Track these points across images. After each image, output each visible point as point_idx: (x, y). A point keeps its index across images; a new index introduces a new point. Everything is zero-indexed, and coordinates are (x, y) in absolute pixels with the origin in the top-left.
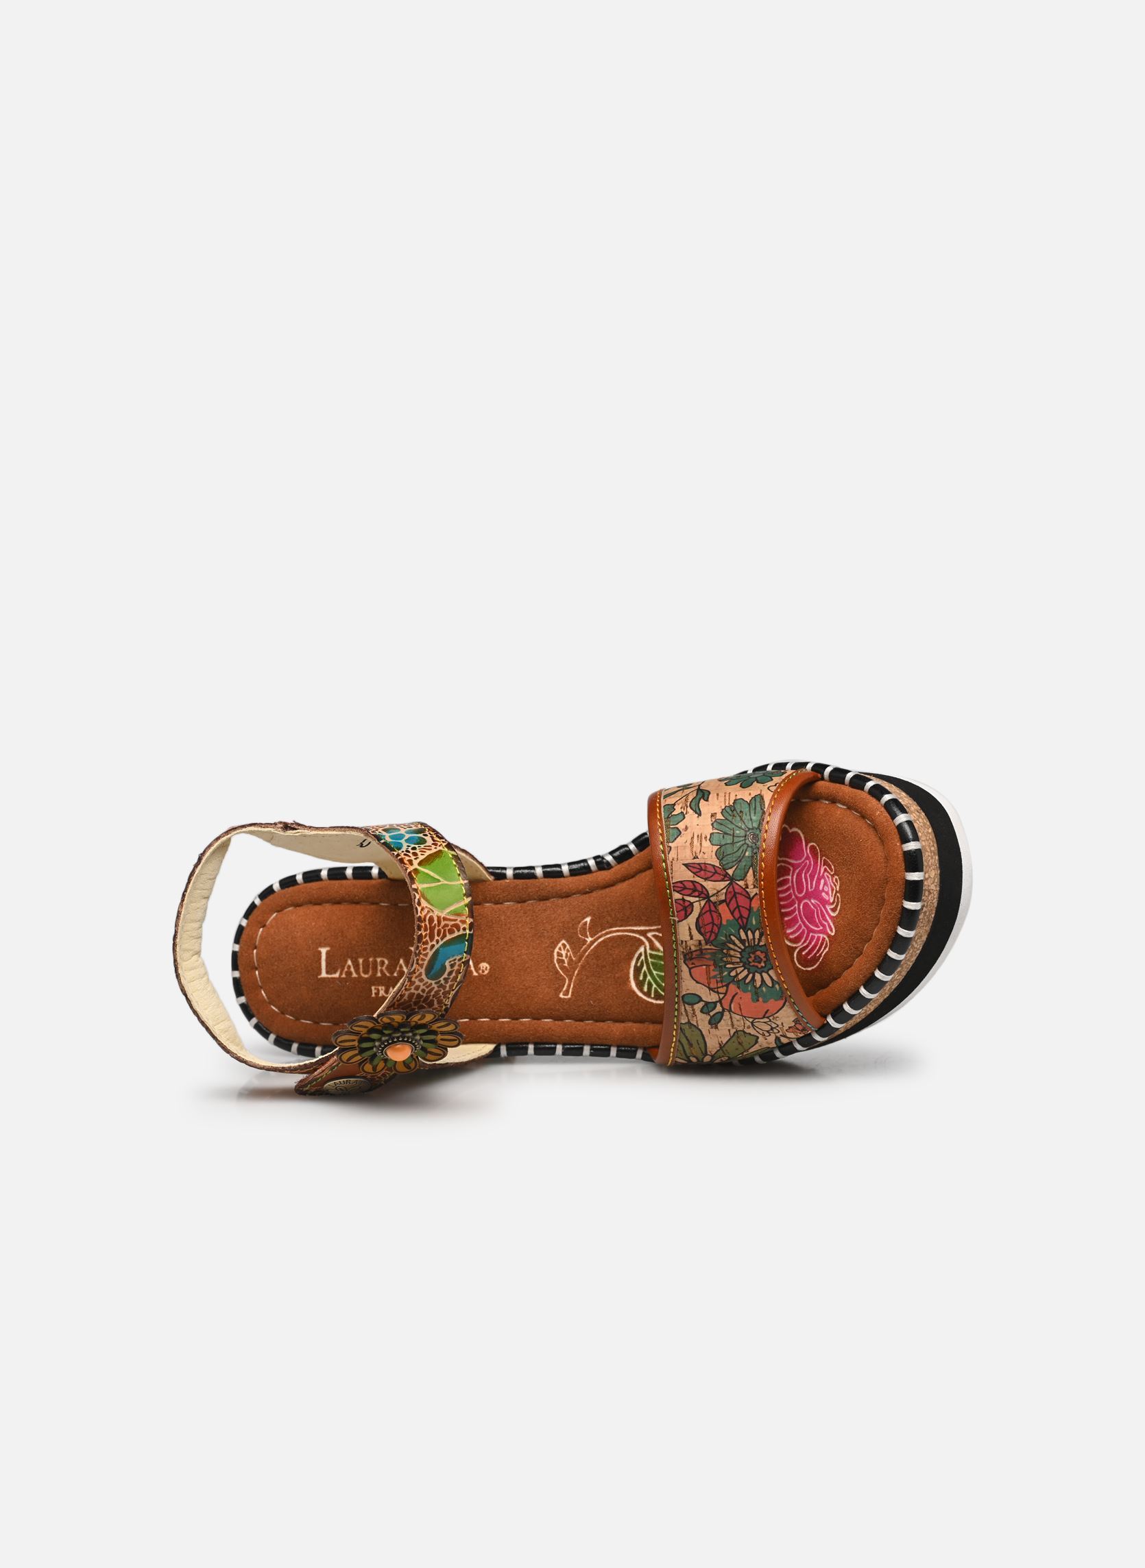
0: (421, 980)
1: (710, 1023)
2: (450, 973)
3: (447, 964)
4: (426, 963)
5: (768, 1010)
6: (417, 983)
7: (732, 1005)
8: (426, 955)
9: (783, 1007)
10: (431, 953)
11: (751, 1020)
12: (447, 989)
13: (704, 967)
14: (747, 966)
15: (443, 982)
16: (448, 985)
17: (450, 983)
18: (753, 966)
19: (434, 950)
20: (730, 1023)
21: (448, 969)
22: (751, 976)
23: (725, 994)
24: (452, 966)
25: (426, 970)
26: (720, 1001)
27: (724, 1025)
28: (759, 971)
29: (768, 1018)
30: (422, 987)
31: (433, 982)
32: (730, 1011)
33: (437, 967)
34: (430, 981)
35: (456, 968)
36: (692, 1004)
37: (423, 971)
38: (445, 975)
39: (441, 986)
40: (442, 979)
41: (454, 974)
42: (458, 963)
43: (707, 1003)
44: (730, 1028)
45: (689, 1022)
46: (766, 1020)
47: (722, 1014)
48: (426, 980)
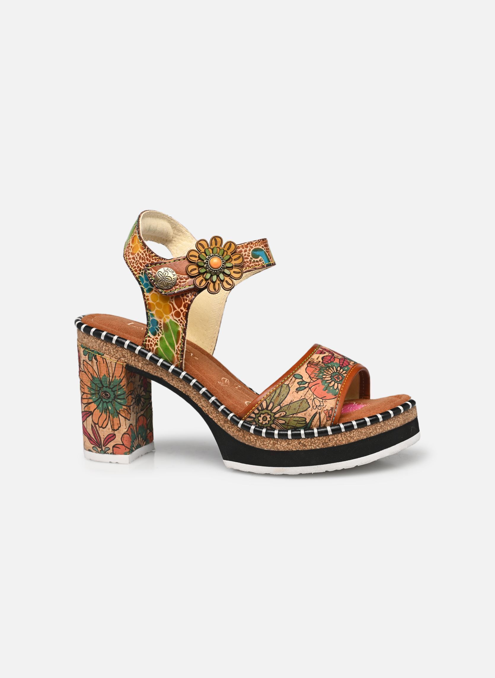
0: (250, 250)
1: (297, 389)
2: (257, 261)
3: (260, 257)
4: (257, 247)
5: (326, 397)
6: (248, 249)
7: (313, 387)
8: (260, 246)
9: (333, 399)
10: (261, 247)
11: (315, 397)
12: (250, 265)
13: (315, 369)
14: (332, 377)
15: (252, 261)
16: (252, 264)
17: (253, 264)
18: (335, 379)
19: (262, 248)
20: (305, 393)
21: (258, 260)
22: (331, 381)
23: (314, 381)
24: (260, 260)
25: (255, 249)
26: (309, 383)
27: (302, 393)
28: (335, 381)
29: (323, 399)
30: (246, 253)
31: (251, 256)
32: (310, 388)
33: (257, 253)
34: (250, 255)
35: (260, 263)
36: (296, 378)
37: (254, 248)
38: (255, 260)
39: (250, 261)
40: (254, 259)
41: (257, 263)
42: (262, 262)
43: (303, 381)
44: (303, 395)
45: (288, 385)
46: (321, 400)
47: (305, 388)
48: (251, 252)
